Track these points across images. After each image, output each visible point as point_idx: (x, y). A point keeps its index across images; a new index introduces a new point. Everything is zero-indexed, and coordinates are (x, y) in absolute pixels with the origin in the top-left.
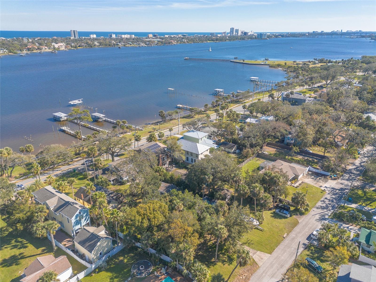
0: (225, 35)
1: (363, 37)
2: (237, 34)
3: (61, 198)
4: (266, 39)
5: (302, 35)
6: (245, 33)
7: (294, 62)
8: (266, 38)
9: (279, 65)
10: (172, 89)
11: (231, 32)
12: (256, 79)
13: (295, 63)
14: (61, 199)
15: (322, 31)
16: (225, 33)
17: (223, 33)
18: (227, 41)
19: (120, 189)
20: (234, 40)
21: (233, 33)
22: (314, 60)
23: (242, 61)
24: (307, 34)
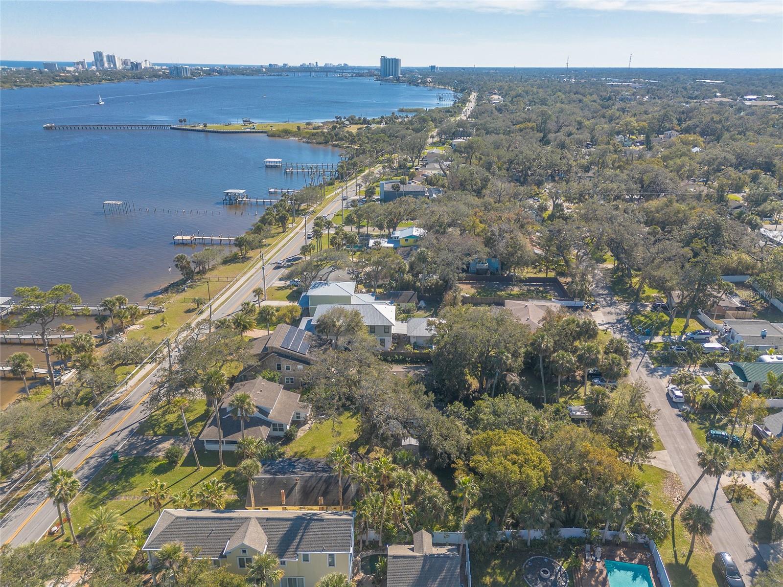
0: (83, 67)
1: (360, 76)
2: (112, 66)
3: (268, 519)
4: (191, 78)
5: (256, 71)
6: (136, 66)
7: (308, 124)
8: (189, 75)
9: (287, 133)
10: (119, 203)
11: (98, 63)
12: (277, 162)
13: (310, 127)
14: (271, 522)
15: (285, 65)
16: (82, 63)
17: (78, 64)
18: (103, 81)
19: (296, 453)
20: (119, 80)
21: (102, 64)
22: (335, 120)
23: (201, 127)
24: (264, 70)
